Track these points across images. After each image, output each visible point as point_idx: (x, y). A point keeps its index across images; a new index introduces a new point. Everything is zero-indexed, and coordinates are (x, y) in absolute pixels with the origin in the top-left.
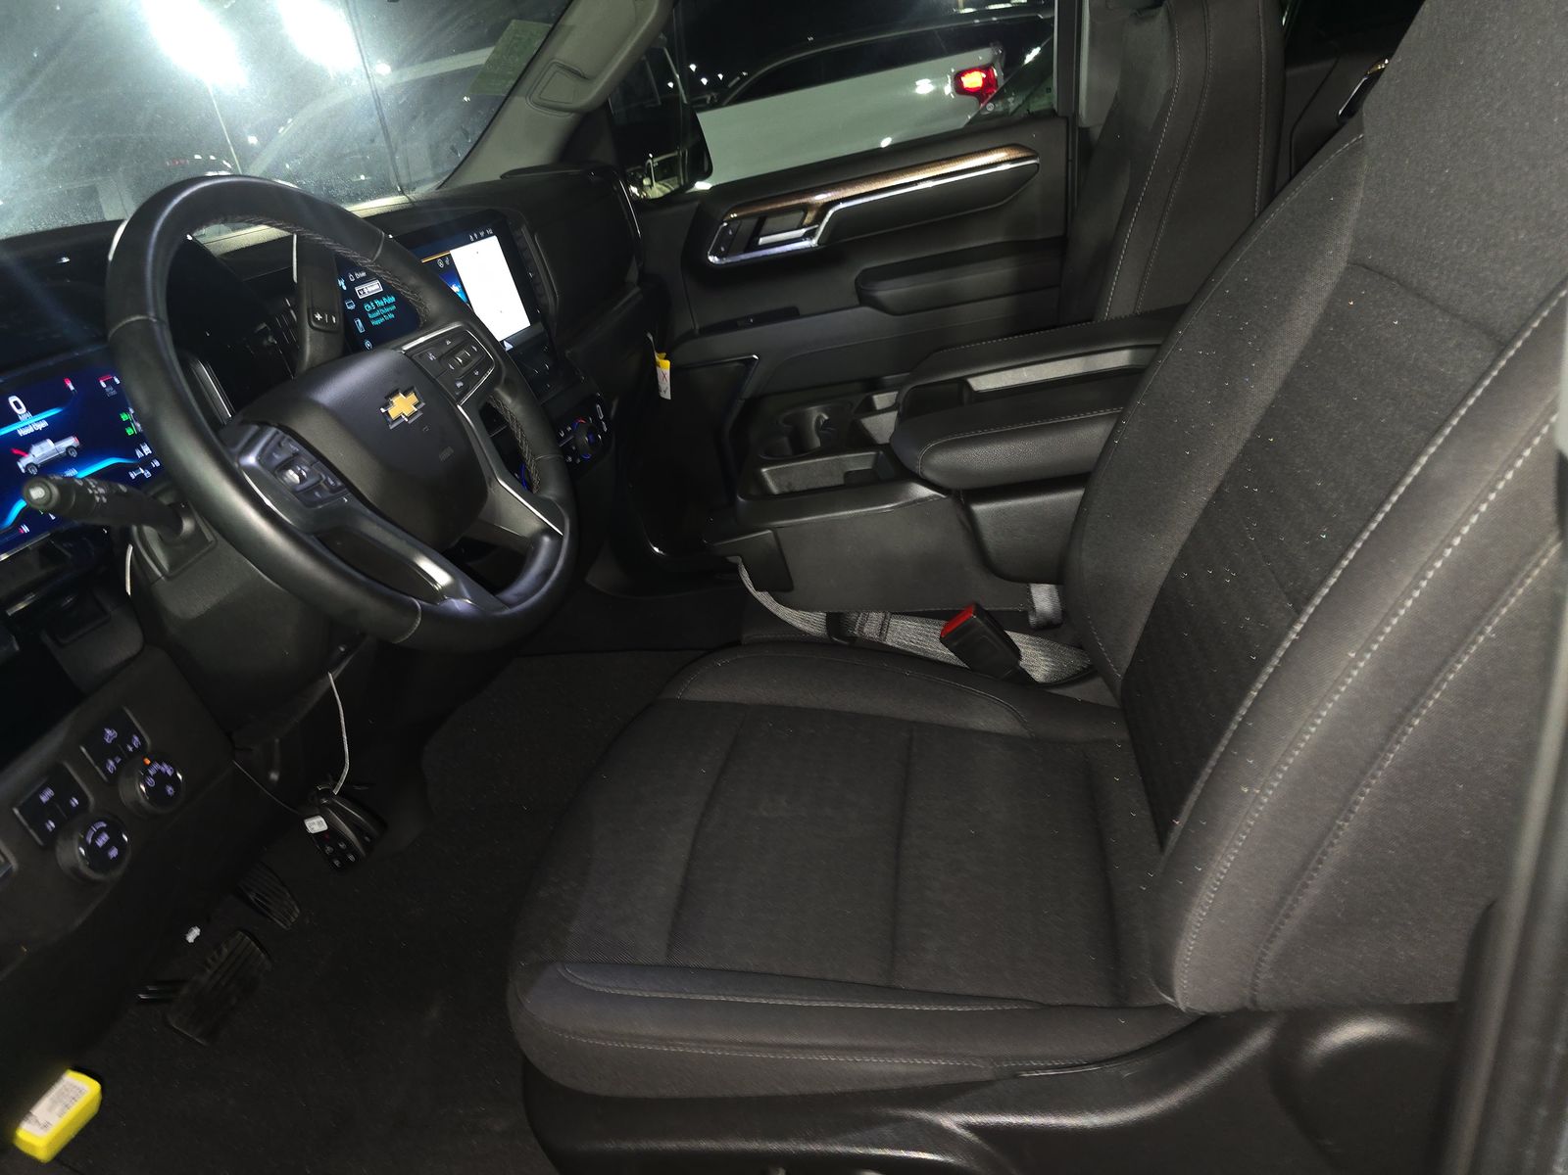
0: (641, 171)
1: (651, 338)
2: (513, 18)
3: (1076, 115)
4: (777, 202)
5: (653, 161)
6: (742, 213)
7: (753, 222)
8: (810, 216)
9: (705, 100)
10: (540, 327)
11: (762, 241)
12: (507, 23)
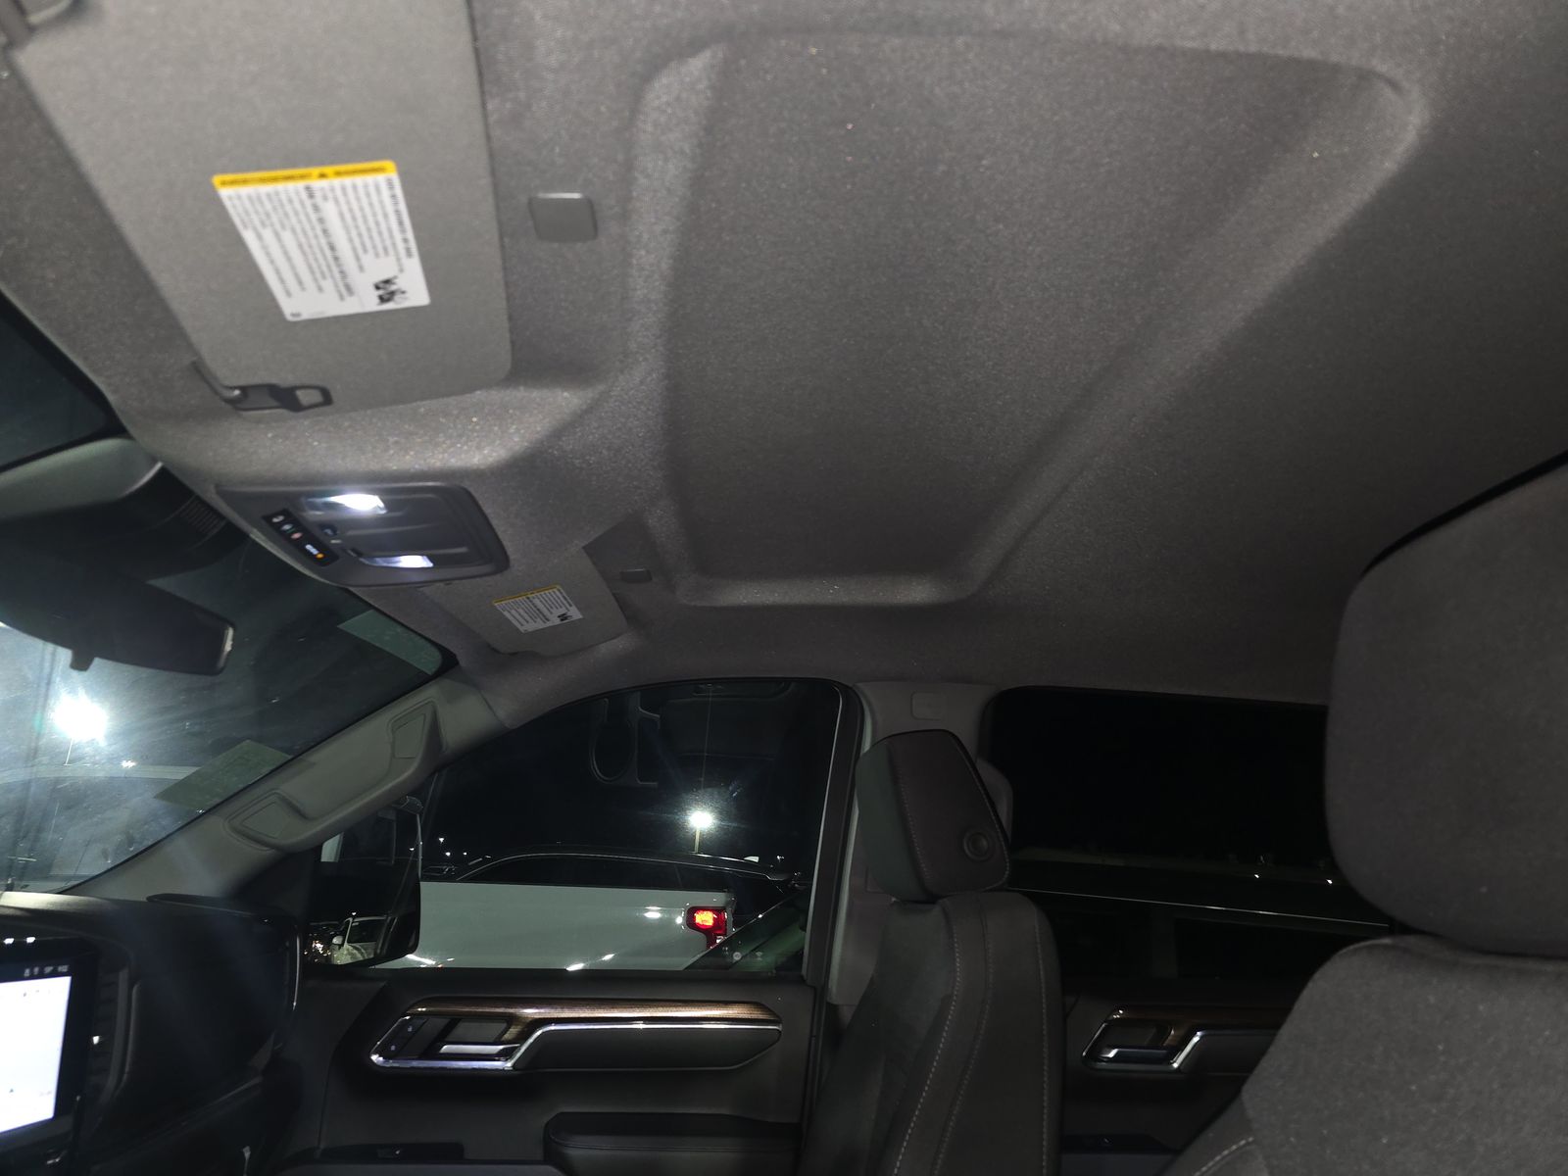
0: (335, 927)
1: (247, 1155)
2: (249, 739)
3: (825, 987)
4: (478, 1006)
5: (353, 921)
6: (431, 1009)
7: (442, 1022)
8: (513, 1031)
9: (443, 870)
10: (68, 1122)
11: (446, 1048)
12: (240, 741)
